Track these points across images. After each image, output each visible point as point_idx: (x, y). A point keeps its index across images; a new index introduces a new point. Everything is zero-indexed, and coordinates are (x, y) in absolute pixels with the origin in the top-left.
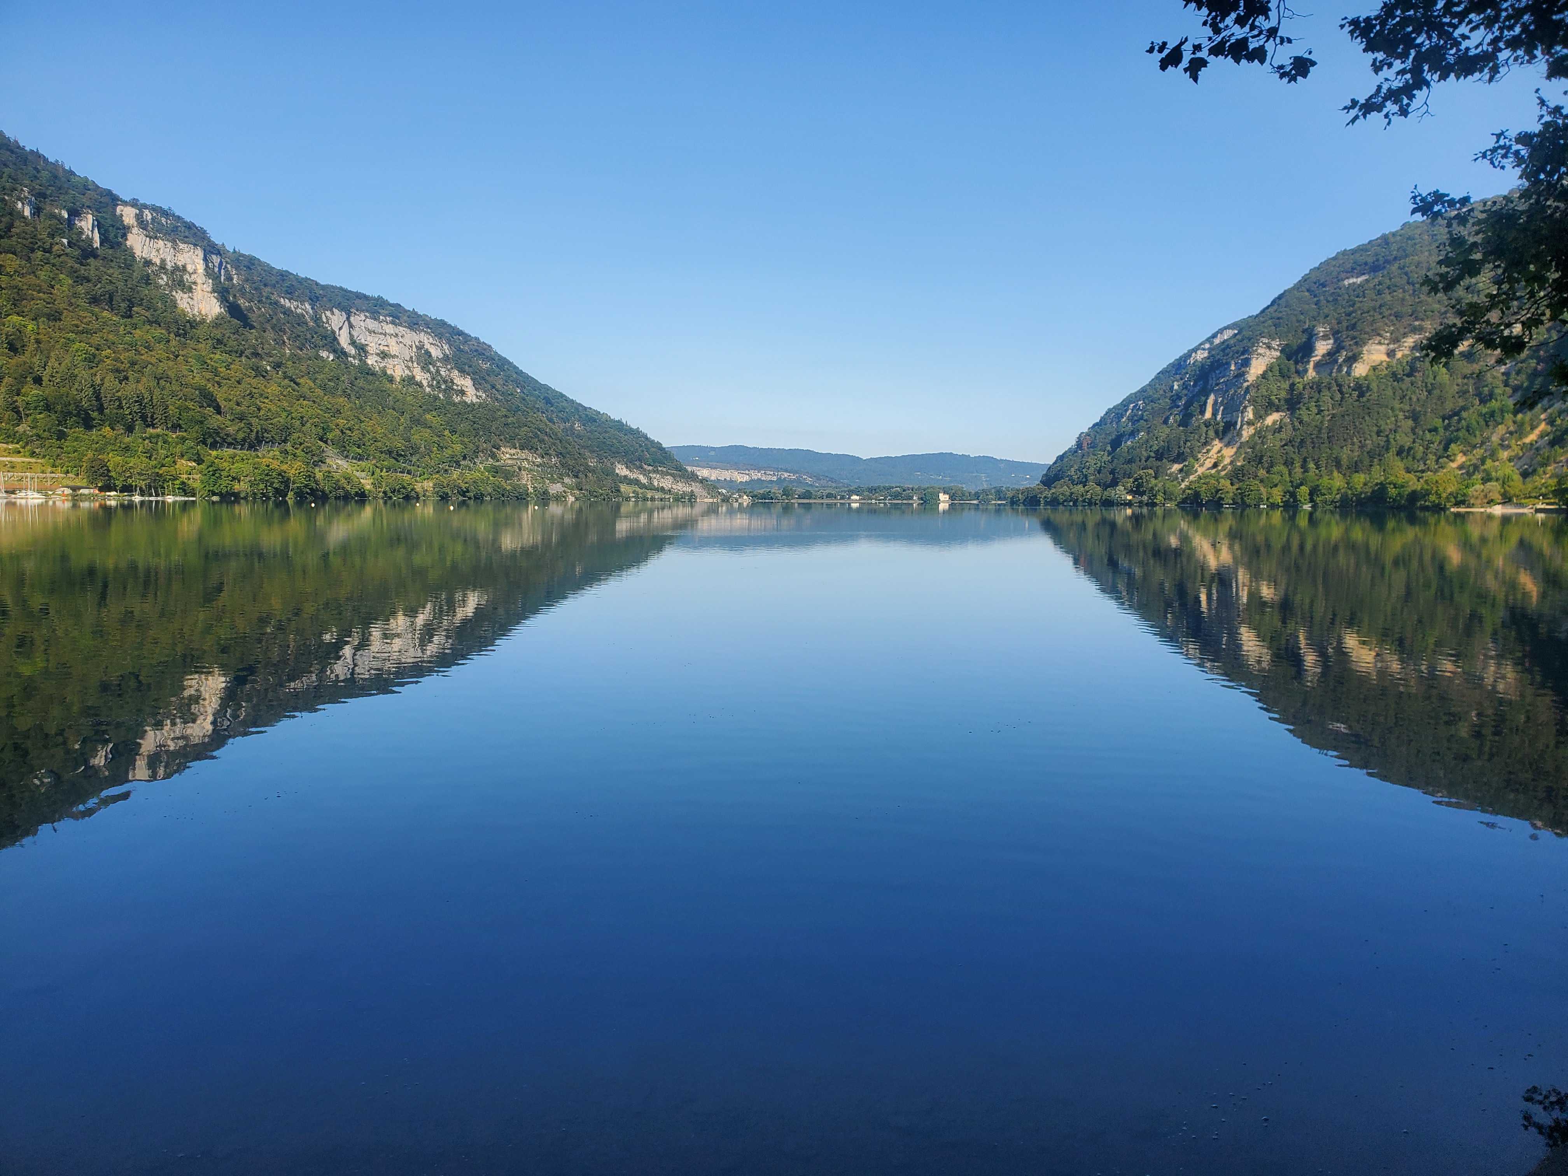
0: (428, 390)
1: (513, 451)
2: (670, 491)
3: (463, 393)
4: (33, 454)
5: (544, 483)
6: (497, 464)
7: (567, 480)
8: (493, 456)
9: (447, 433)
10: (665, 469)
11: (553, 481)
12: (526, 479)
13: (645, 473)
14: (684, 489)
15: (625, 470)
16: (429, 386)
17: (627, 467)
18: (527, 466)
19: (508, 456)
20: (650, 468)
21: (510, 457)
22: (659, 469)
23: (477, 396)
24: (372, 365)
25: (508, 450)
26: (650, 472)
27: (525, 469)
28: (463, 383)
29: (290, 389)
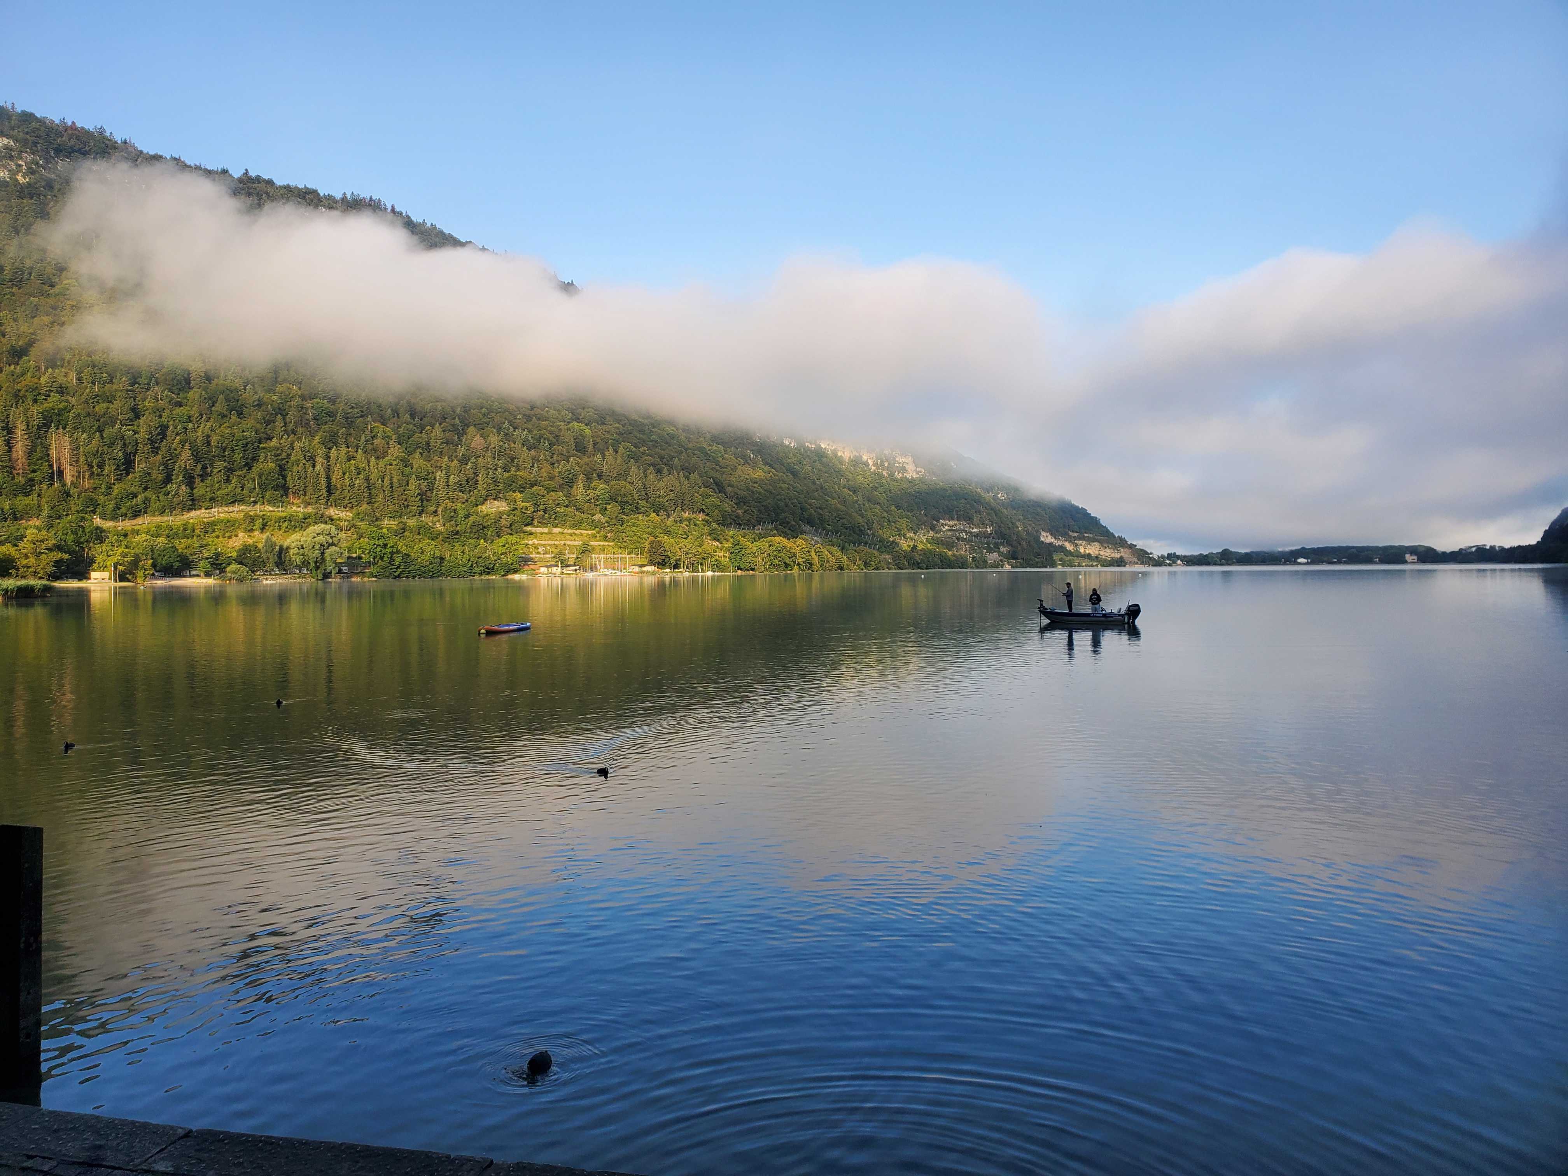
0: (873, 468)
1: (951, 523)
2: (1097, 557)
3: (904, 470)
4: (605, 538)
5: (982, 553)
6: (938, 535)
7: (1003, 549)
8: (933, 528)
9: (893, 508)
10: (1091, 536)
11: (990, 551)
12: (964, 549)
13: (1071, 540)
14: (1113, 555)
15: (1050, 537)
16: (874, 465)
17: (1051, 534)
18: (965, 537)
19: (947, 527)
20: (1076, 534)
21: (949, 528)
22: (1086, 535)
23: (917, 471)
24: (825, 448)
25: (947, 522)
26: (1075, 538)
27: (964, 540)
28: (904, 460)
29: (771, 474)
